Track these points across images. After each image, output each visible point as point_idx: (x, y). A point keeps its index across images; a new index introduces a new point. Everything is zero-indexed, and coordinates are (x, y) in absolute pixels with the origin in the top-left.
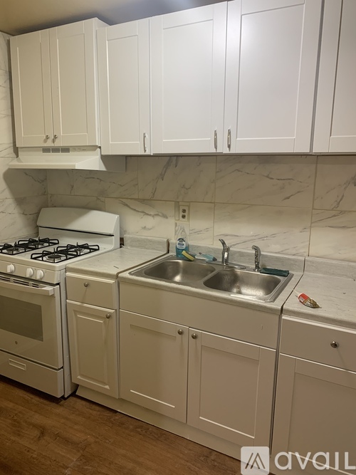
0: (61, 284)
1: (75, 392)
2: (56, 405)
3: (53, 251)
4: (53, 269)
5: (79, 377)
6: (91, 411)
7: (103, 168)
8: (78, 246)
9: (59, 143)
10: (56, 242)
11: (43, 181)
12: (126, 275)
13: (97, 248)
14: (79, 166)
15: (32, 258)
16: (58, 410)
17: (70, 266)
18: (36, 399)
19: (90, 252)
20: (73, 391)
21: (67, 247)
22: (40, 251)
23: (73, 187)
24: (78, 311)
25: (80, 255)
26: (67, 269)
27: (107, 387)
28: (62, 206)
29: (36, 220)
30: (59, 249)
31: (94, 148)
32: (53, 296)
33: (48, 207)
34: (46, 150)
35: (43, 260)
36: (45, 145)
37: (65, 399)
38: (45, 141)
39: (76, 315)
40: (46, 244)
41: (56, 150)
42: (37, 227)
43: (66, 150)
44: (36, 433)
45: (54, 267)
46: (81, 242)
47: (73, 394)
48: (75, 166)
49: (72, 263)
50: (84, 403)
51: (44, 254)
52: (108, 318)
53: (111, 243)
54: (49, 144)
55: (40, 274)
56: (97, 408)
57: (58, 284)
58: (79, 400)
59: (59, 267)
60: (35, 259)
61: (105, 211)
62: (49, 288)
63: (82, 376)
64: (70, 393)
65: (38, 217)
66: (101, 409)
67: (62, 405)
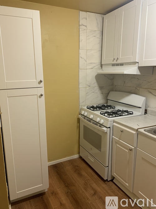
0: (111, 128)
1: (113, 179)
2: (103, 182)
3: (110, 112)
4: (108, 120)
5: (115, 174)
6: (118, 193)
7: (139, 73)
8: (123, 111)
9: (119, 62)
10: (114, 107)
11: (112, 79)
12: (142, 130)
13: (132, 113)
14: (126, 72)
15: (101, 114)
16: (104, 185)
17: (116, 120)
18: (96, 176)
19: (128, 115)
20: (112, 179)
21: (118, 111)
22: (105, 111)
23: (125, 82)
24: (117, 142)
25: (122, 116)
26: (114, 122)
27: (127, 184)
28: (119, 91)
29: (107, 96)
30: (114, 111)
31: (135, 63)
32: (106, 132)
33: (113, 91)
34: (113, 65)
35: (104, 115)
36: (113, 63)
37: (108, 181)
38: (113, 61)
39: (116, 144)
40: (109, 108)
41: (117, 65)
42: (107, 99)
43: (122, 64)
44: (93, 192)
45: (108, 119)
46: (125, 109)
47: (112, 180)
48: (124, 72)
49: (117, 119)
50: (116, 187)
51: (106, 113)
52: (130, 150)
53: (140, 112)
54: (115, 62)
55: (102, 122)
56: (122, 192)
57: (109, 128)
58: (114, 184)
59: (110, 120)
60: (102, 114)
61: (139, 95)
62: (105, 129)
63: (116, 173)
64: (110, 179)
65: (108, 95)
66: (123, 193)
67: (106, 184)
